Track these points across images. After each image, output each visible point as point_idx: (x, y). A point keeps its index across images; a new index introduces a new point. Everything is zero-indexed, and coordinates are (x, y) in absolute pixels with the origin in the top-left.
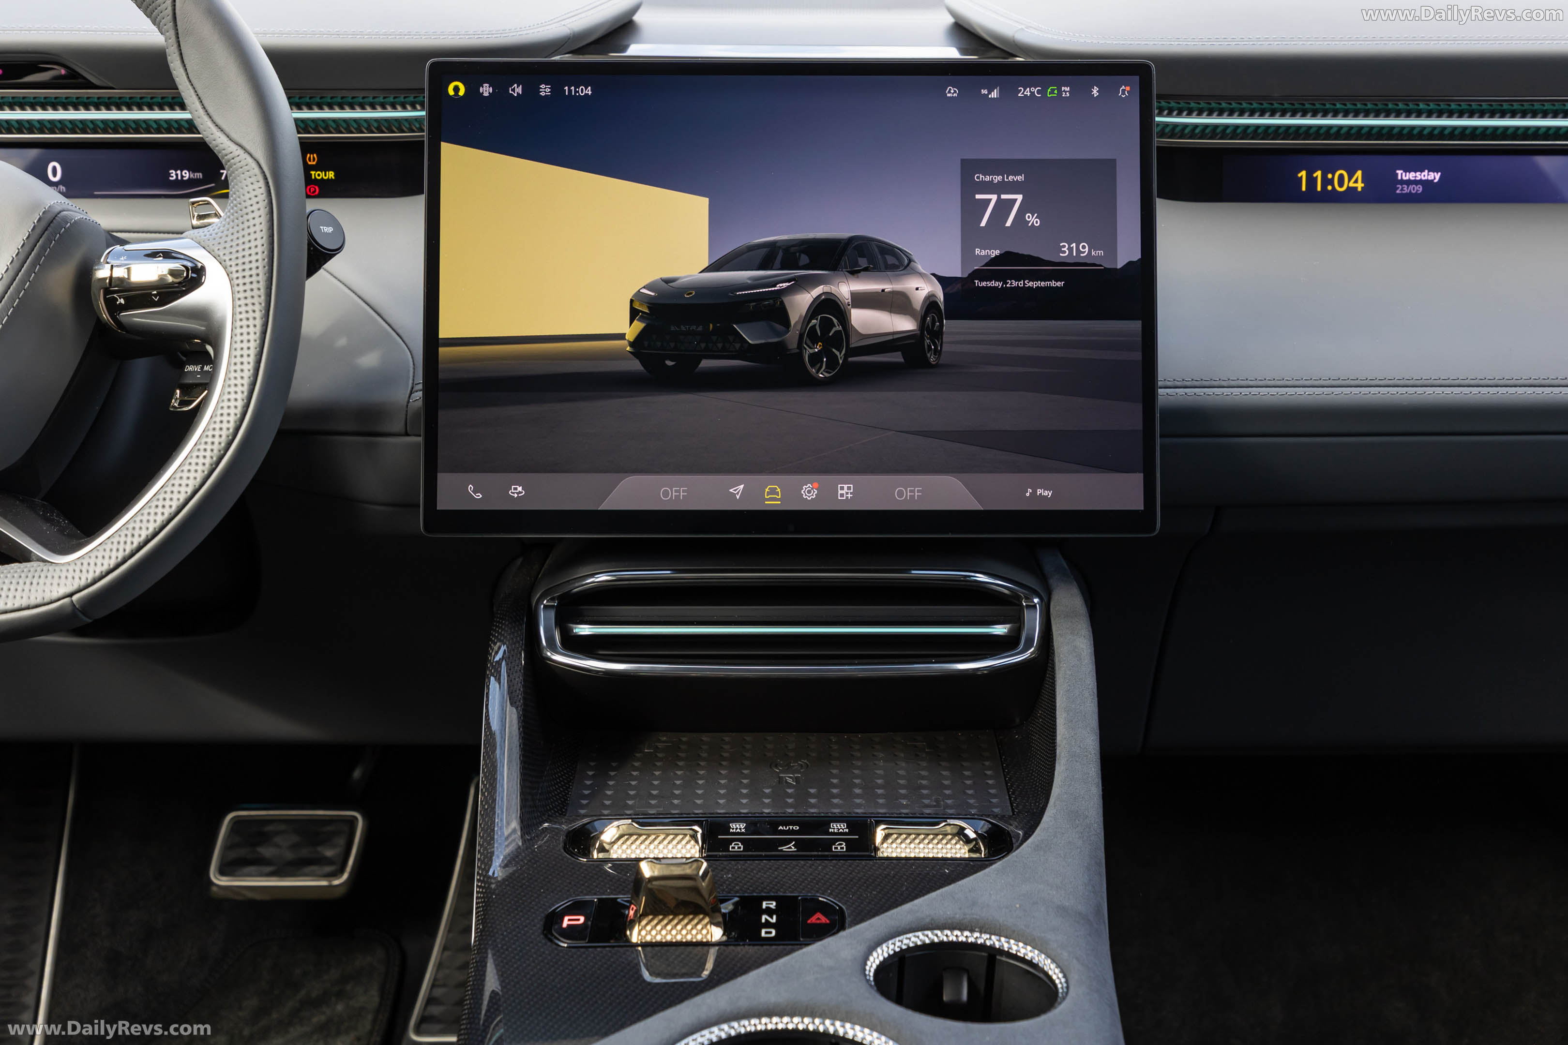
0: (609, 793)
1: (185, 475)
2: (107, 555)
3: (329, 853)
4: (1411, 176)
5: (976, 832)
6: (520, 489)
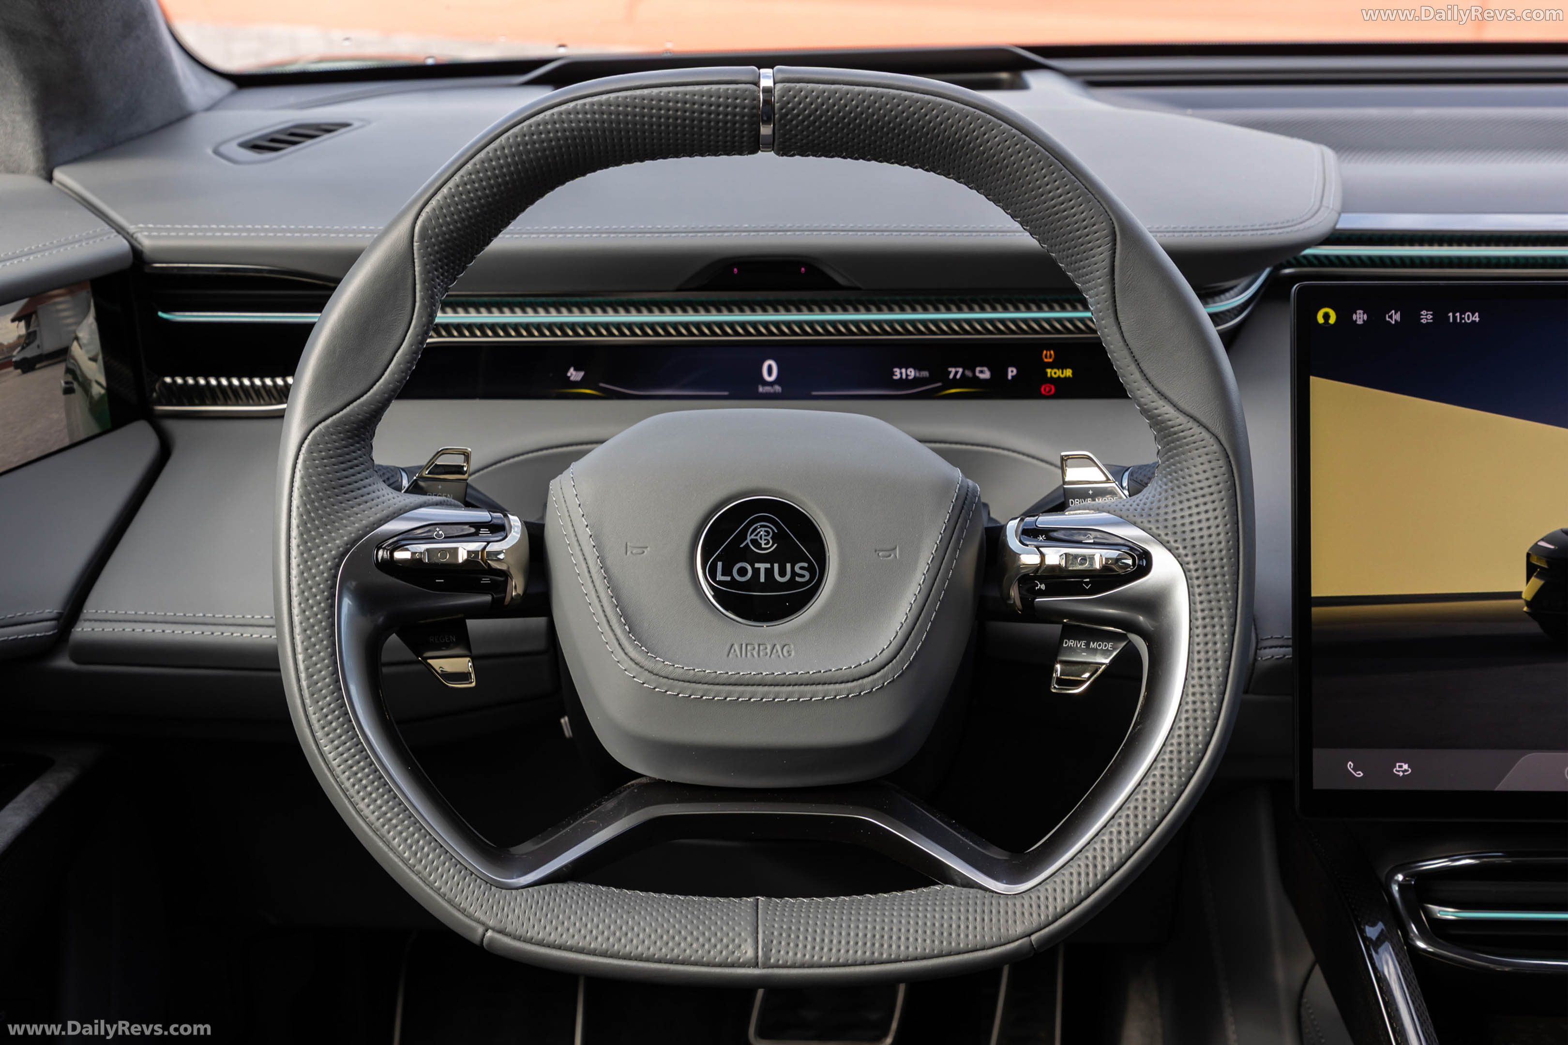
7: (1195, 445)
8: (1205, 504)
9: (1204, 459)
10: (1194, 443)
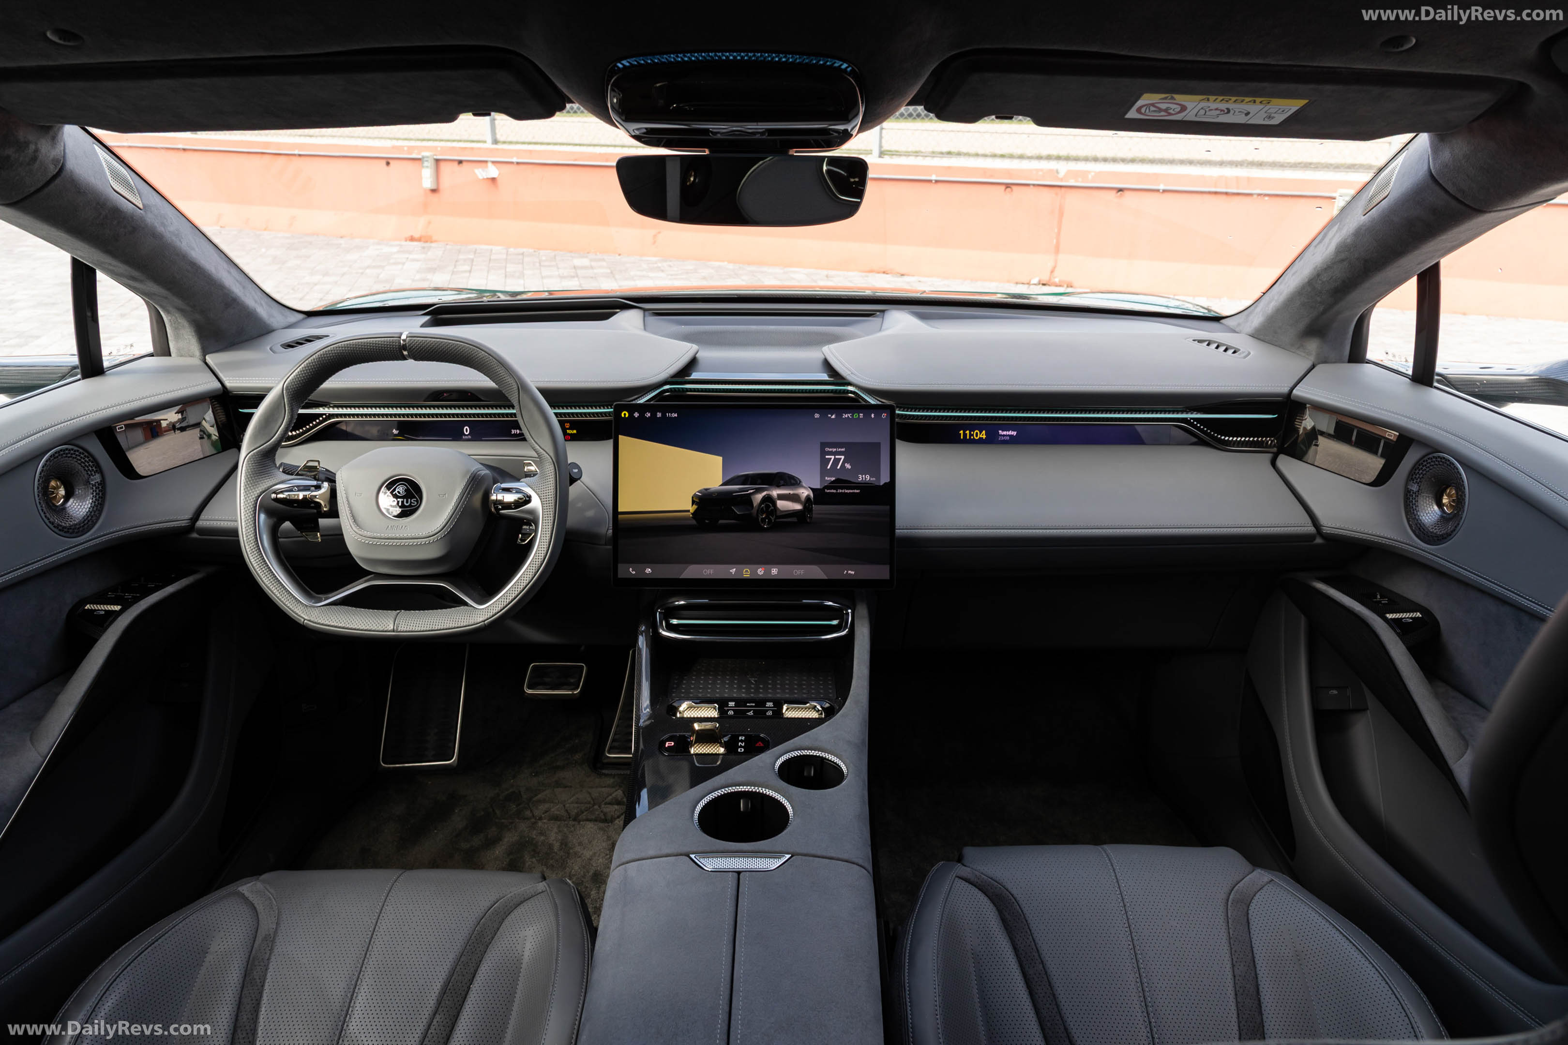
0: (684, 686)
1: (526, 576)
2: (497, 606)
3: (572, 681)
4: (1005, 433)
5: (821, 707)
6: (650, 570)
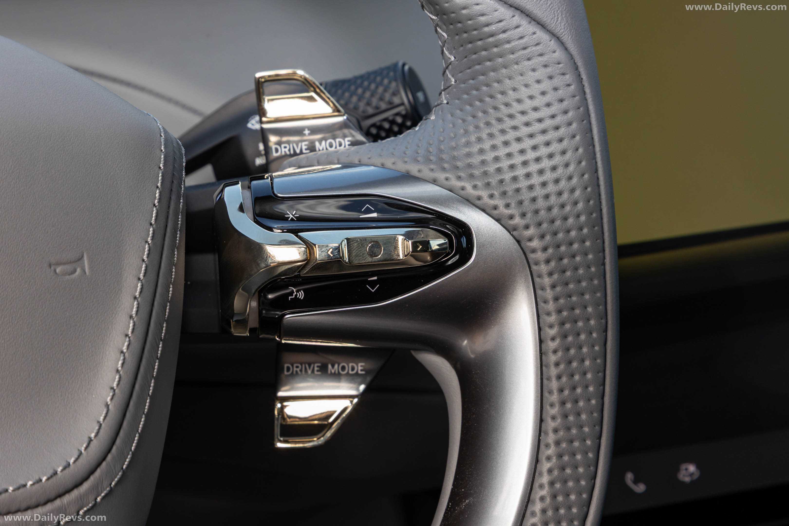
7: (526, 52)
8: (548, 144)
9: (541, 73)
10: (525, 48)
